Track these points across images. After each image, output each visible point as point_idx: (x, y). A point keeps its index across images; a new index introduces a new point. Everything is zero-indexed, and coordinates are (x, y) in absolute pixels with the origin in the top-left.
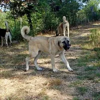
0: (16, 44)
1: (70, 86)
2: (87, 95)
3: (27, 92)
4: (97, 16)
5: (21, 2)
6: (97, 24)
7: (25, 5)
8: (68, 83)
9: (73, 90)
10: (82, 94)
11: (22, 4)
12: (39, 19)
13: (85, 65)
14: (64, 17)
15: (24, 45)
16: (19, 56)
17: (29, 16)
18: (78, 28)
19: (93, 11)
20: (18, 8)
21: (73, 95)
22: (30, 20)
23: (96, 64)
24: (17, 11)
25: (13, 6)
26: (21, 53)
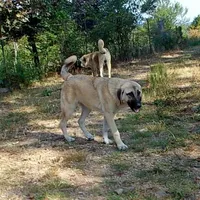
1: (100, 163)
3: (23, 174)
4: (171, 41)
5: (15, 11)
6: (169, 56)
7: (23, 17)
8: (97, 158)
9: (104, 168)
10: (120, 174)
11: (18, 16)
12: (51, 45)
13: (133, 129)
15: (20, 96)
16: (11, 115)
17: (32, 40)
18: (131, 64)
19: (163, 30)
20: (8, 22)
21: (103, 176)
22: (34, 47)
23: (153, 127)
24: (6, 29)
26: (14, 111)
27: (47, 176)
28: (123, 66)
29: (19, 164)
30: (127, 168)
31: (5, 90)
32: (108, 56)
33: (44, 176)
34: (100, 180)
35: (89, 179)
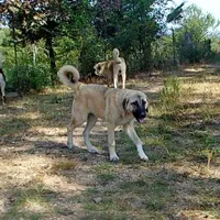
2: (111, 186)
3: (11, 178)
4: (197, 53)
5: (33, 13)
6: (193, 70)
7: (41, 20)
8: (86, 167)
9: (90, 178)
10: (104, 184)
11: (35, 18)
15: (28, 101)
16: (14, 120)
18: (151, 76)
19: (189, 42)
20: (25, 23)
21: (87, 185)
30: (112, 178)
32: (123, 66)
34: (83, 188)
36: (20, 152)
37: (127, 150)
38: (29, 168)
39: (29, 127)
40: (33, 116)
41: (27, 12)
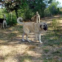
0: (9, 27)
1: (40, 49)
3: (17, 52)
7: (14, 5)
9: (41, 51)
10: (46, 53)
11: (12, 4)
12: (22, 13)
14: (37, 12)
15: (14, 28)
16: (11, 34)
17: (16, 11)
19: (54, 9)
20: (10, 6)
21: (41, 53)
23: (54, 38)
24: (9, 8)
25: (7, 5)
26: (12, 32)
27: (24, 53)
28: (43, 19)
29: (15, 49)
30: (48, 51)
31: (9, 26)
32: (39, 16)
33: (23, 53)
35: (37, 54)
36: (17, 43)
37: (49, 41)
38: (21, 49)
39: (17, 35)
40: (16, 32)
41: (10, 3)
